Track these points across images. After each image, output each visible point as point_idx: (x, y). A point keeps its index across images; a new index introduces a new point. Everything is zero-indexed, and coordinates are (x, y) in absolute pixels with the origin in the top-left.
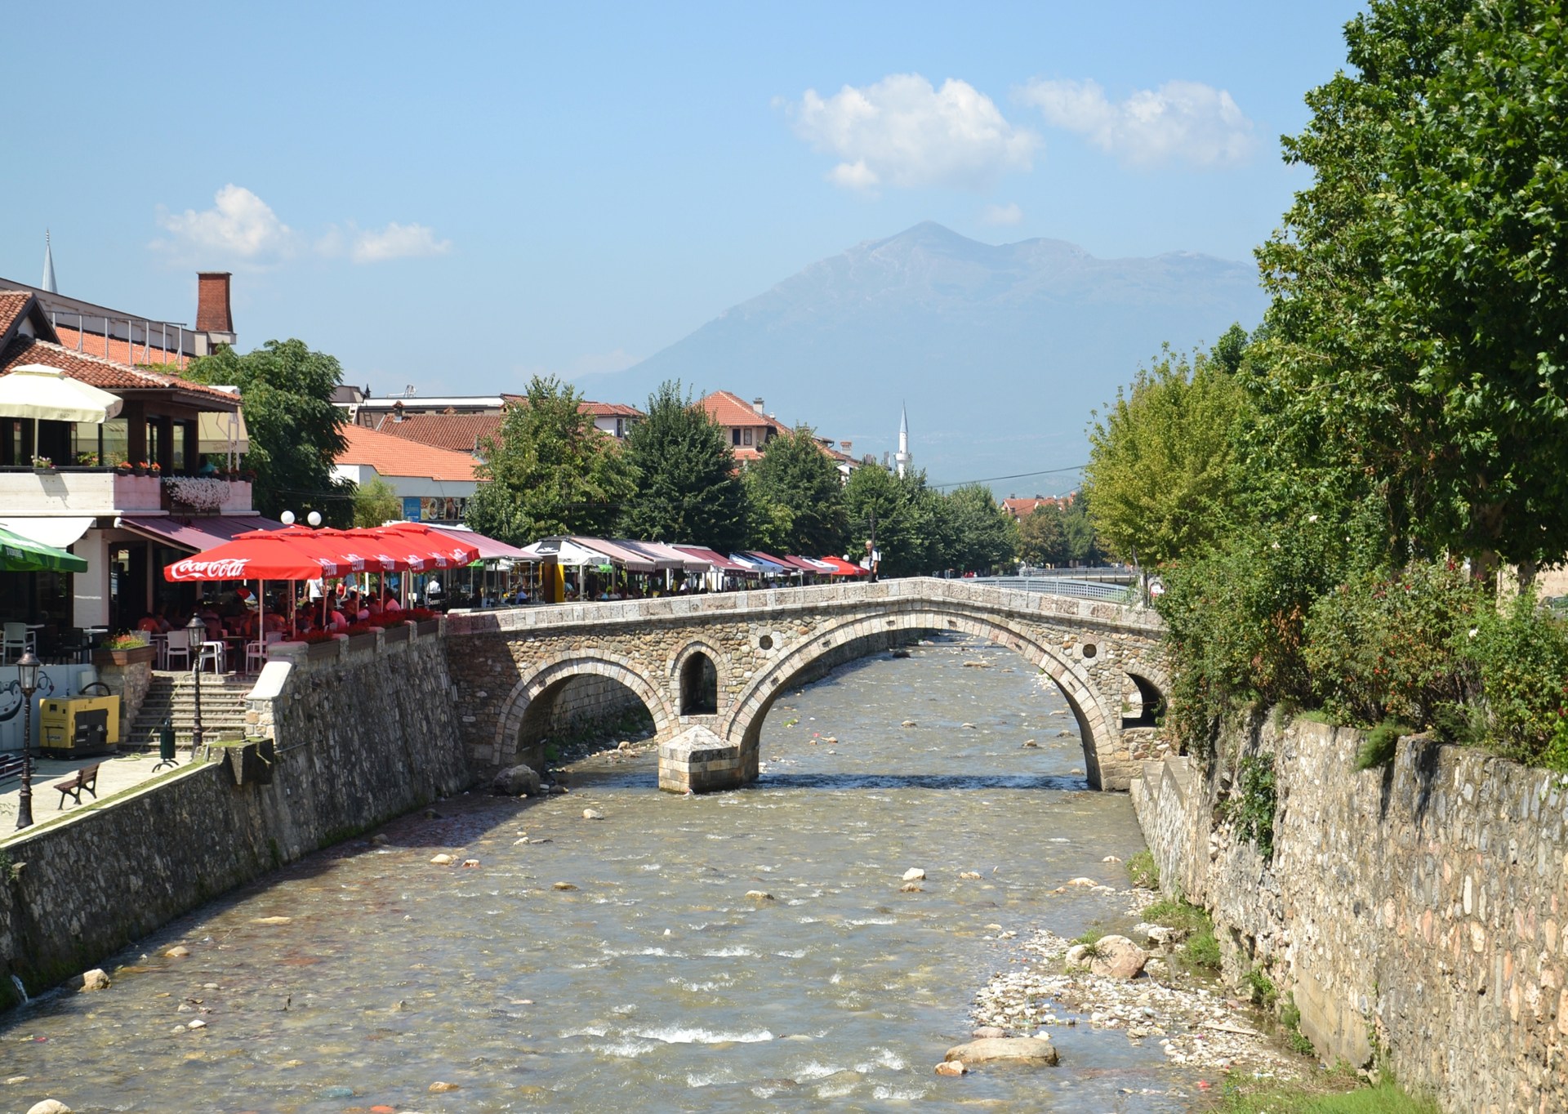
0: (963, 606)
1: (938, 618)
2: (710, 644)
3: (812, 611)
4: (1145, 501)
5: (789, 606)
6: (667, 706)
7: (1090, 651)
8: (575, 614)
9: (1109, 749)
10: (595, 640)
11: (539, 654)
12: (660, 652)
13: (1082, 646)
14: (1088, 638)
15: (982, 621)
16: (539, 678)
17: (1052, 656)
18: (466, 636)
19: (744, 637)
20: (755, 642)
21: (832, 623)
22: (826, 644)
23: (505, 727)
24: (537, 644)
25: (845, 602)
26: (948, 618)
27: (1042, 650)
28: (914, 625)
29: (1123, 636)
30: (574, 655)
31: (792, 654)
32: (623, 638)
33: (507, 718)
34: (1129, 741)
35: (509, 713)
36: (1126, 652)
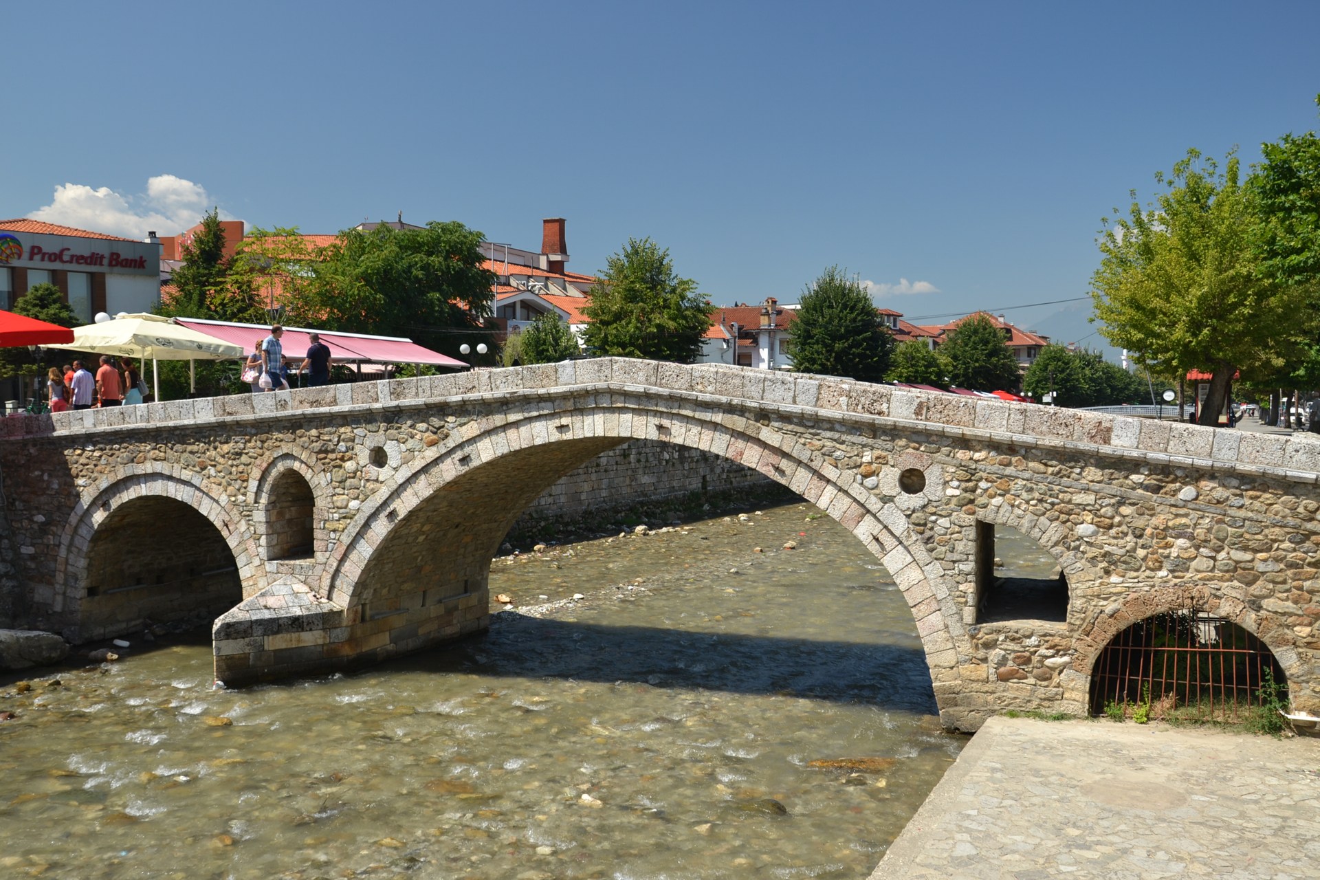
0: (681, 401)
1: (640, 420)
2: (303, 457)
3: (442, 409)
4: (1157, 303)
5: (408, 401)
6: (251, 544)
7: (912, 481)
8: (139, 413)
9: (949, 658)
10: (163, 450)
11: (99, 468)
12: (241, 468)
13: (897, 472)
14: (910, 458)
15: (715, 426)
16: (102, 500)
17: (840, 489)
18: (17, 442)
19: (348, 449)
20: (363, 456)
21: (473, 428)
22: (465, 460)
23: (67, 563)
24: (97, 454)
25: (488, 395)
26: (656, 421)
27: (822, 477)
28: (600, 433)
29: (977, 456)
30: (140, 469)
31: (416, 475)
32: (195, 448)
33: (69, 551)
34: (988, 646)
35: (71, 544)
36: (983, 485)
